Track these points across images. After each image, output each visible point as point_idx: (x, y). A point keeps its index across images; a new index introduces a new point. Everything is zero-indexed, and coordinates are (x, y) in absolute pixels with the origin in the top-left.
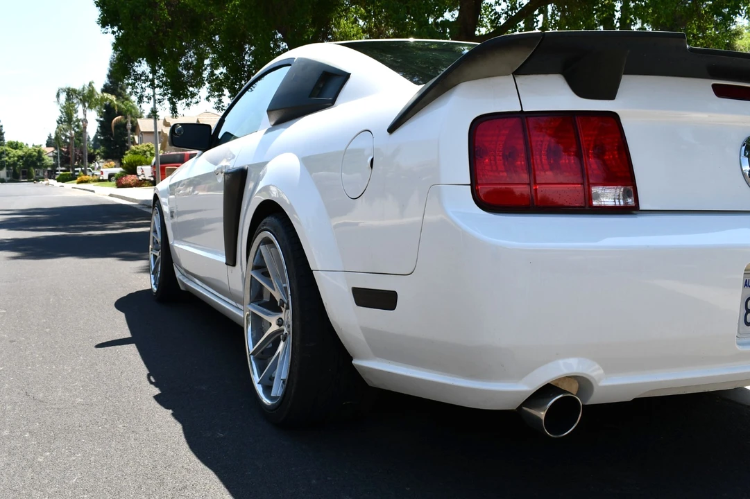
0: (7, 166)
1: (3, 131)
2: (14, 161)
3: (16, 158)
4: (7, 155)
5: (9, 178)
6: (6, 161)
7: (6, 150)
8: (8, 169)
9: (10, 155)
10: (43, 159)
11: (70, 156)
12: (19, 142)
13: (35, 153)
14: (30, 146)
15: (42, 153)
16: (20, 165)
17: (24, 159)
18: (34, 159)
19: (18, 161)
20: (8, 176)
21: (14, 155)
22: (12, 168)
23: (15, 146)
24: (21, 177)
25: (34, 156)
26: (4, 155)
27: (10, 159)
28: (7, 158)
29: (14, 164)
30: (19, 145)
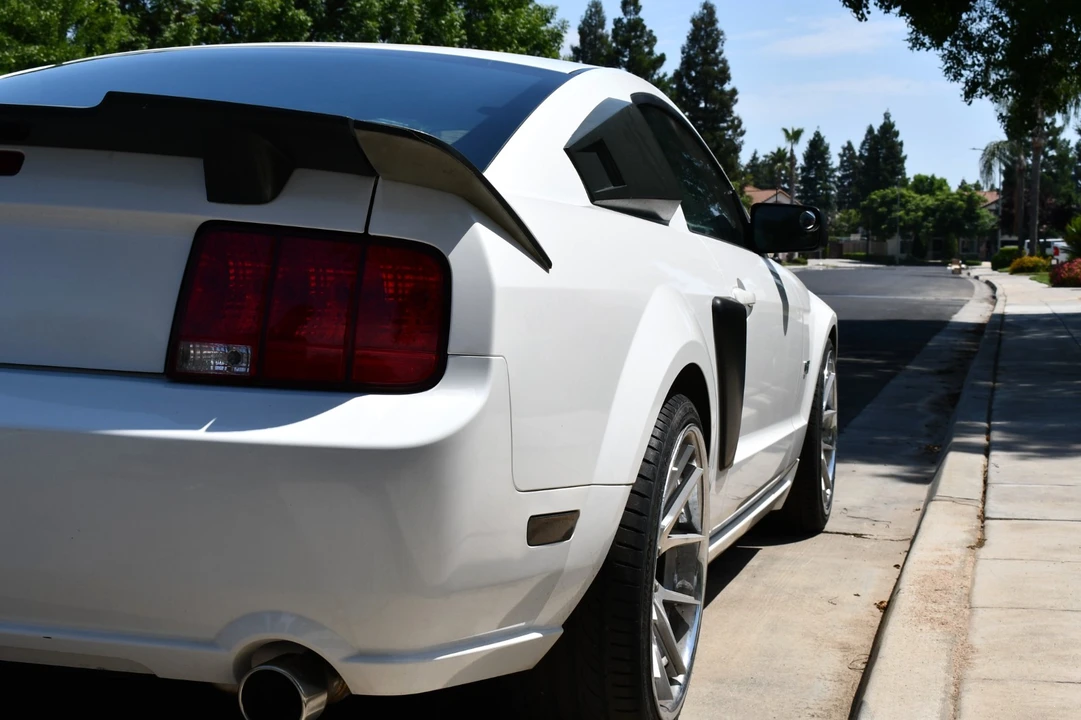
0: (902, 228)
1: (903, 154)
2: (915, 220)
3: (920, 213)
4: (903, 206)
5: (904, 256)
6: (900, 218)
7: (902, 196)
8: (903, 235)
9: (909, 206)
10: (978, 217)
11: (1014, 211)
12: (938, 177)
13: (960, 203)
14: (954, 187)
15: (977, 202)
16: (928, 228)
17: (938, 214)
18: (959, 215)
19: (924, 218)
20: (902, 251)
21: (917, 205)
22: (911, 233)
23: (927, 185)
24: (930, 253)
25: (960, 208)
26: (896, 207)
27: (907, 214)
28: (901, 213)
29: (916, 226)
30: (936, 185)
